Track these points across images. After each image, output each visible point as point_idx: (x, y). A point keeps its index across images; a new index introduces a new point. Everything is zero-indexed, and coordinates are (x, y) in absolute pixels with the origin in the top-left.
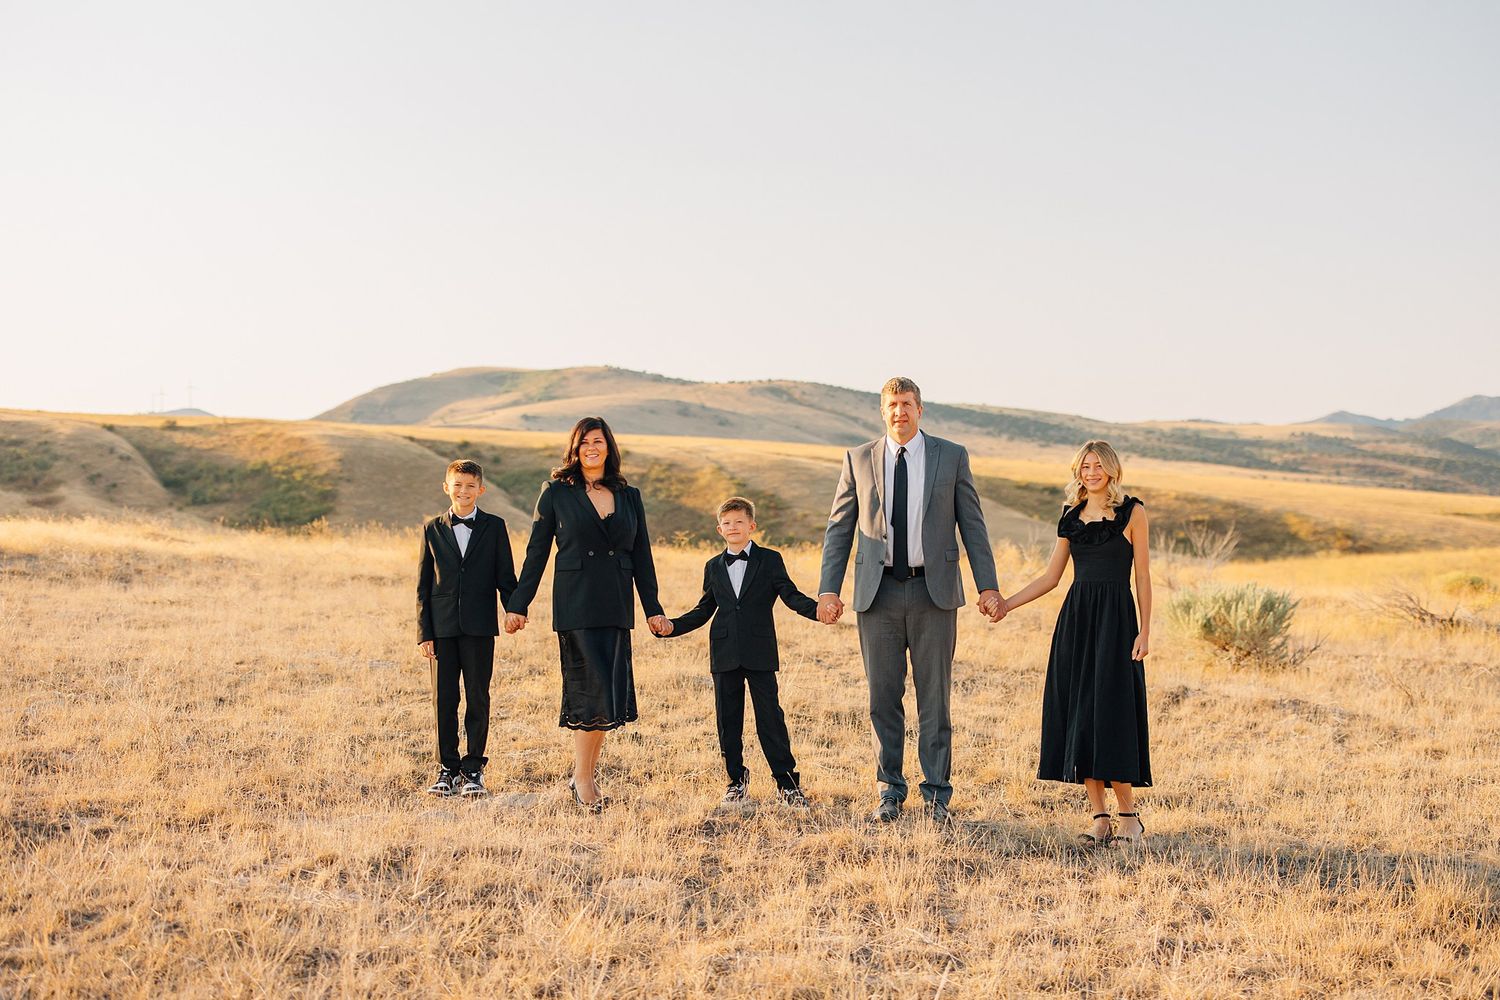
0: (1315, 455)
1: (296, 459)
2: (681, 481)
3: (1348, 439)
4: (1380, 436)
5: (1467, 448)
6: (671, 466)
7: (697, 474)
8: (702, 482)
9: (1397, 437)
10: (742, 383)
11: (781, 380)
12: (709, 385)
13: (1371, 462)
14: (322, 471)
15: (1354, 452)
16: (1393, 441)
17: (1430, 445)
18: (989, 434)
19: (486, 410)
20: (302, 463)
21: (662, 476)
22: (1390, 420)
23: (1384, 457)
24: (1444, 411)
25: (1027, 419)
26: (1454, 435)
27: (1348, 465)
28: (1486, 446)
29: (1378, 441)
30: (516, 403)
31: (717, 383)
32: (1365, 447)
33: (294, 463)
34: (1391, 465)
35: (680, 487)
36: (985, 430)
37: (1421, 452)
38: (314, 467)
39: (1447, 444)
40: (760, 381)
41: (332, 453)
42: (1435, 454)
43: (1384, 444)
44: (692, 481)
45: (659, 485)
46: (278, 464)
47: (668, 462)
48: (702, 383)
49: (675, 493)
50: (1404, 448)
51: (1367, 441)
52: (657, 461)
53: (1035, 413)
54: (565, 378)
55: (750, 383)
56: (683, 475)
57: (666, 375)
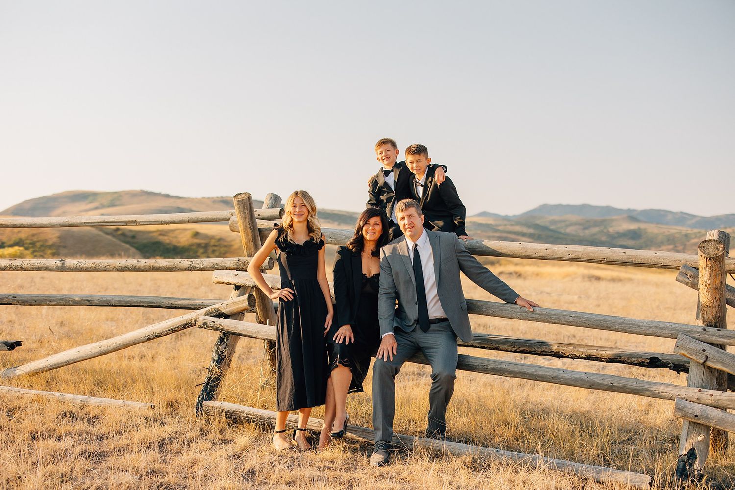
0: (479, 232)
1: (36, 237)
2: (226, 246)
3: (491, 225)
4: (506, 223)
5: (545, 228)
6: (220, 239)
7: (233, 243)
8: (236, 247)
9: (512, 223)
10: (209, 198)
11: (227, 197)
12: (193, 199)
13: (504, 235)
14: (50, 243)
15: (496, 231)
16: (512, 225)
17: (529, 227)
18: (329, 222)
19: (81, 211)
20: (40, 239)
21: (216, 244)
22: (506, 216)
23: (510, 232)
24: (531, 211)
25: (346, 215)
26: (538, 222)
27: (493, 237)
28: (552, 227)
29: (505, 225)
30: (96, 208)
31: (196, 199)
32: (500, 228)
33: (35, 239)
34: (513, 236)
35: (226, 249)
36: (327, 220)
37: (525, 230)
38: (46, 240)
39: (537, 227)
40: (217, 198)
41: (53, 234)
42: (531, 231)
43: (508, 227)
44: (231, 246)
45: (215, 248)
46: (27, 239)
47: (218, 237)
48: (189, 198)
49: (223, 252)
50: (518, 228)
51: (500, 225)
52: (212, 237)
53: (348, 212)
54: (120, 196)
55: (212, 198)
56: (226, 243)
57: (171, 194)
